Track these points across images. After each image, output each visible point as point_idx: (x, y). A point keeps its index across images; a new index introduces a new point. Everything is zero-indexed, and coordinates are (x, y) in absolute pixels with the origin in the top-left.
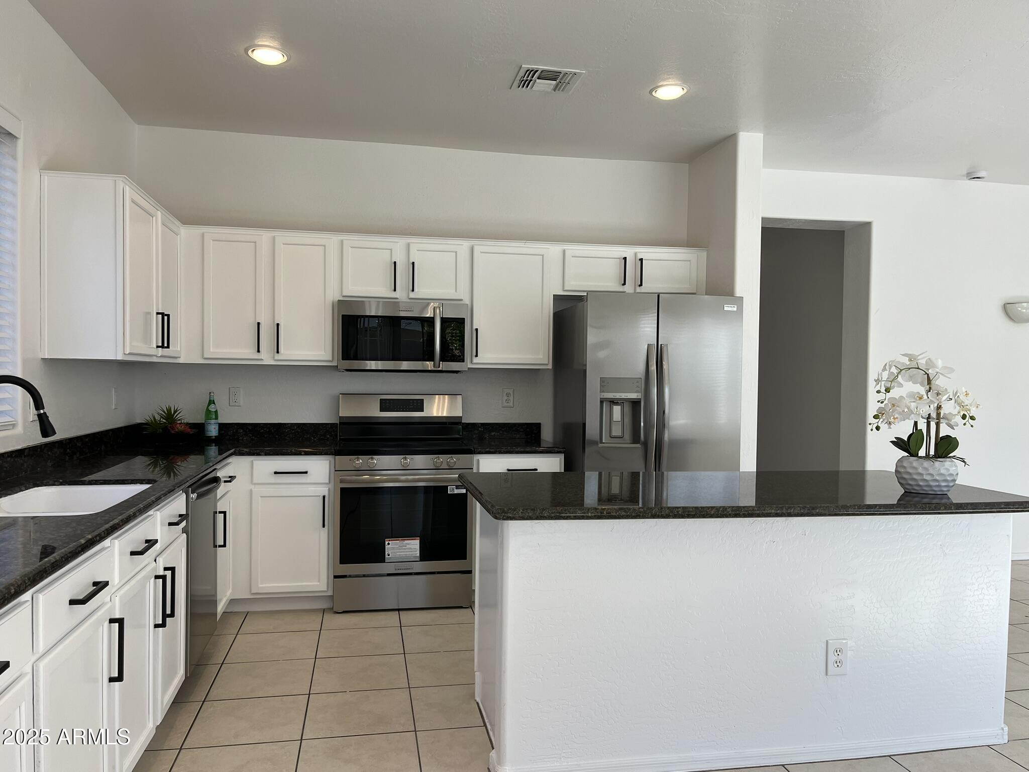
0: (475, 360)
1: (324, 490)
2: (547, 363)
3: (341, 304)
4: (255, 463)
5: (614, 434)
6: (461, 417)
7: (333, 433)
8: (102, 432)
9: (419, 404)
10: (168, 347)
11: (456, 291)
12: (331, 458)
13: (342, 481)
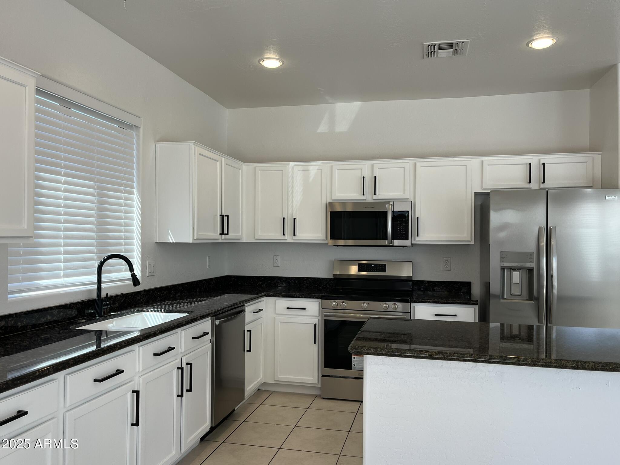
0: (417, 238)
1: (316, 320)
2: (470, 240)
3: (330, 204)
4: (277, 301)
5: (514, 292)
6: (411, 277)
7: (331, 284)
8: (197, 281)
9: (383, 267)
10: (228, 234)
11: (404, 193)
12: (319, 300)
13: (325, 316)
